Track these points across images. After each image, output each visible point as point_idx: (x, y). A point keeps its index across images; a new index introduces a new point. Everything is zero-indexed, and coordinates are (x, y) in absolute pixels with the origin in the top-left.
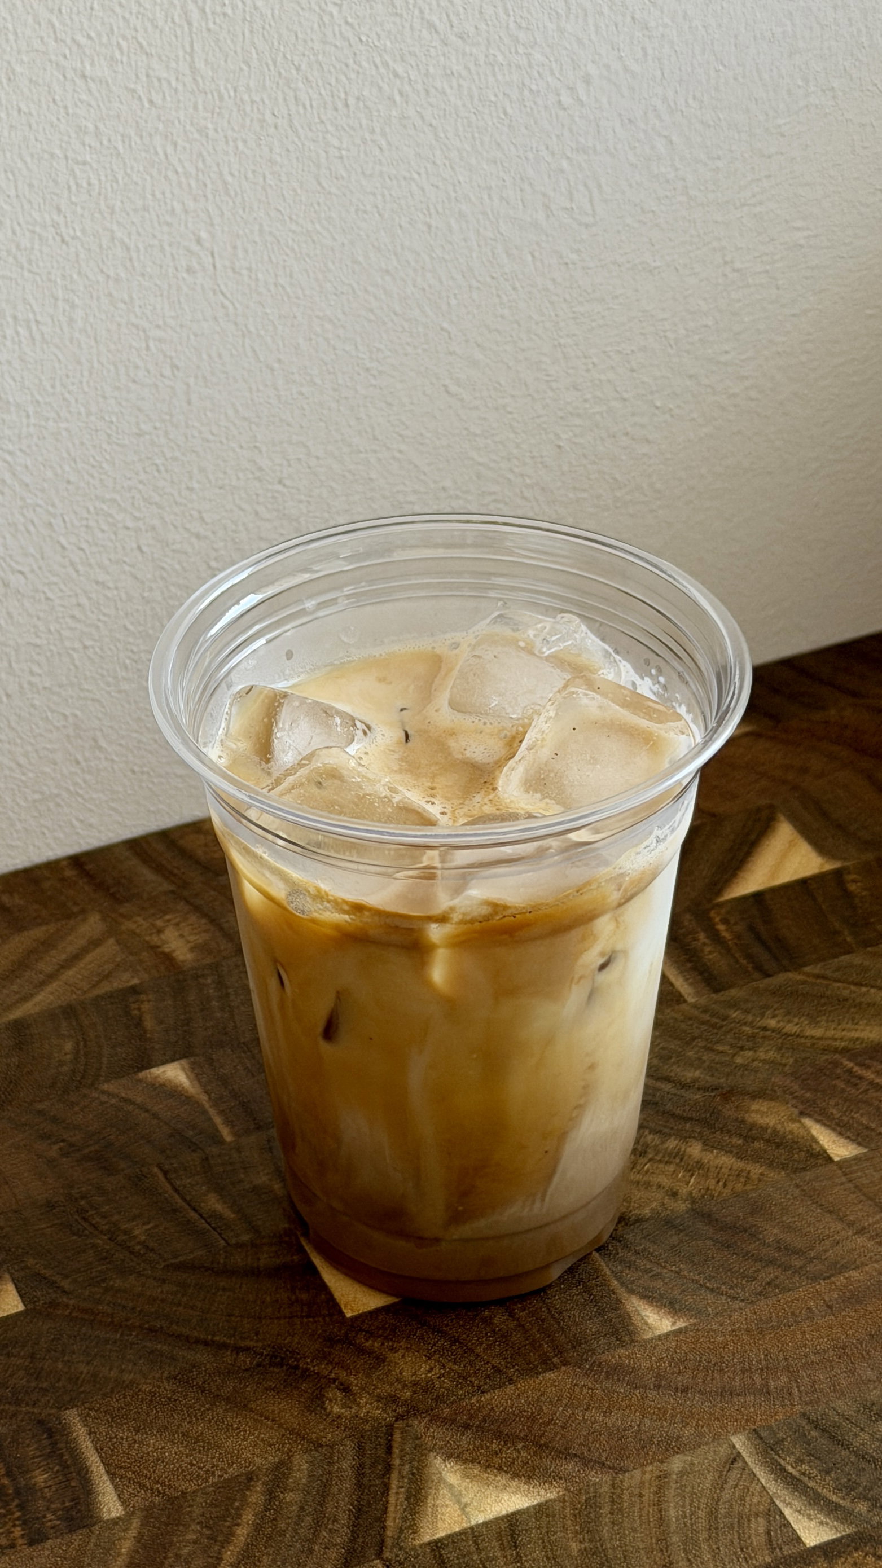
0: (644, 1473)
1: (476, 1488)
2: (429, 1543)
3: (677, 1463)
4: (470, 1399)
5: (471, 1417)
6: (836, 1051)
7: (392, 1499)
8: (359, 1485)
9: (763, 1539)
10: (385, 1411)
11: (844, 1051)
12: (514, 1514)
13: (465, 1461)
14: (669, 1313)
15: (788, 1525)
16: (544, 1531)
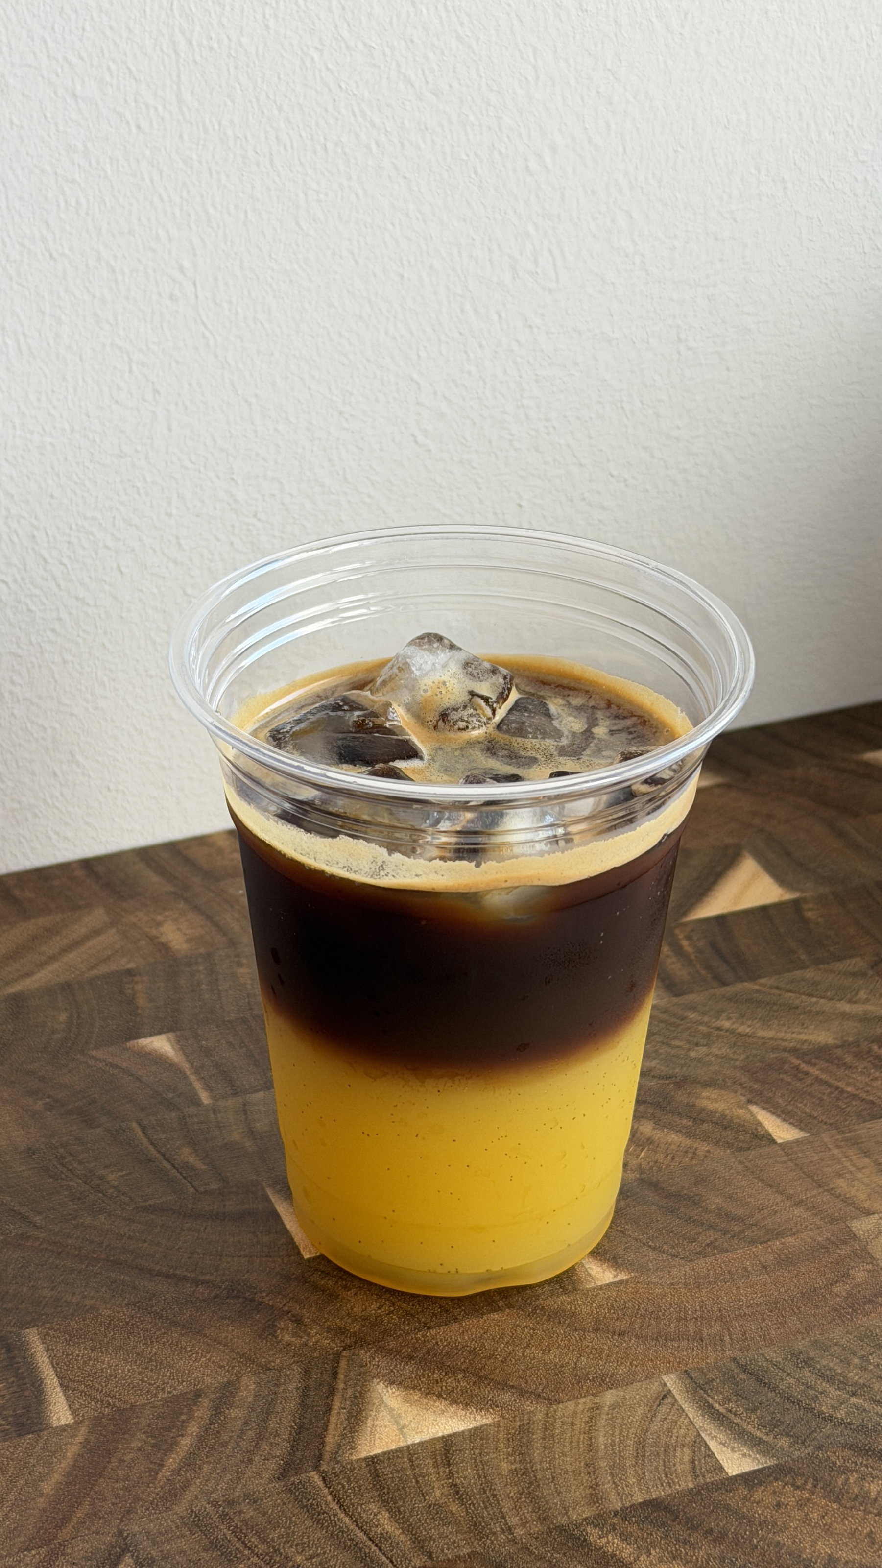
0: (577, 1404)
1: (415, 1412)
2: (366, 1458)
3: (609, 1397)
4: (416, 1334)
5: (415, 1350)
6: (785, 1050)
7: (333, 1419)
8: (303, 1404)
9: (687, 1467)
10: (333, 1341)
11: (794, 1051)
12: (450, 1436)
13: (406, 1388)
14: (612, 1266)
15: (711, 1455)
16: (477, 1452)
